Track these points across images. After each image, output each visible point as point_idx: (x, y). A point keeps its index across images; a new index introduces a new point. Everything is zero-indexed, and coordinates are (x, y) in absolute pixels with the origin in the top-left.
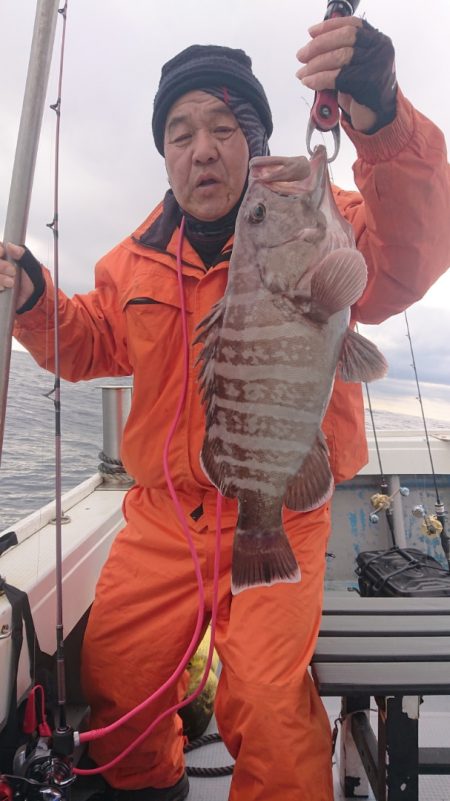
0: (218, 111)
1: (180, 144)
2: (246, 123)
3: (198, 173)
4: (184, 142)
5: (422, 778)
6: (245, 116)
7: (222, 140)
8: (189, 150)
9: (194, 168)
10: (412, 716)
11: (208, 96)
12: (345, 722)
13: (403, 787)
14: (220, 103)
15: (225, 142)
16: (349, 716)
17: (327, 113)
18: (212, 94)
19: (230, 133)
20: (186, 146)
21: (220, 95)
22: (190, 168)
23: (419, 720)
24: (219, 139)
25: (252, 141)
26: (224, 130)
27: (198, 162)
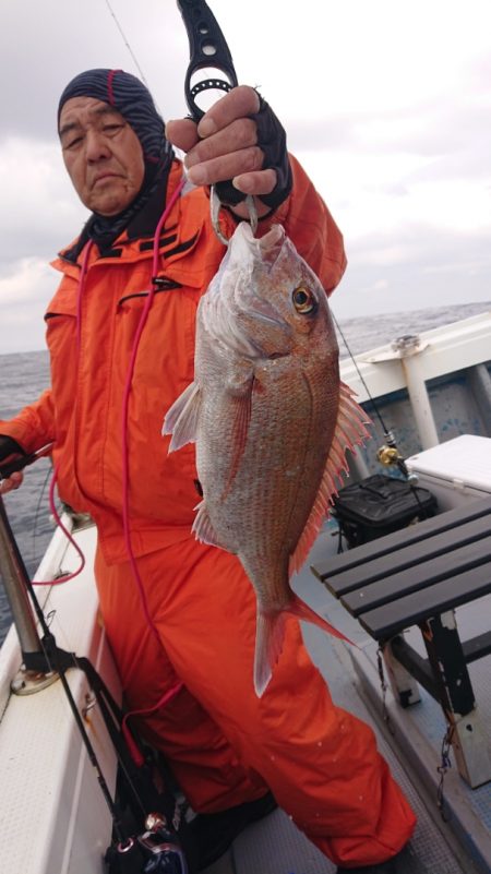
1: (72, 148)
2: (136, 121)
3: (93, 171)
4: (78, 144)
5: (470, 667)
6: (132, 115)
7: (111, 137)
8: (82, 152)
9: (89, 168)
10: (451, 627)
11: (90, 99)
12: (387, 650)
13: (459, 682)
14: (102, 104)
15: (116, 139)
16: (388, 644)
19: (118, 130)
20: (78, 148)
21: (107, 98)
22: (86, 169)
23: (458, 629)
24: (108, 137)
25: (146, 138)
26: (113, 127)
27: (91, 162)
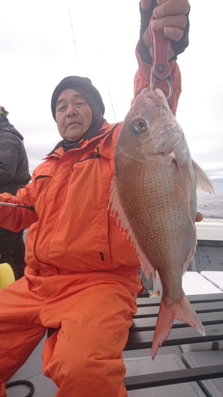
0: (76, 96)
1: (61, 111)
2: (89, 101)
3: (68, 121)
4: (63, 109)
6: (88, 99)
7: (79, 107)
8: (65, 112)
9: (67, 119)
11: (72, 90)
14: (78, 93)
15: (81, 108)
17: (162, 69)
18: (75, 90)
19: (83, 105)
22: (65, 119)
25: (93, 109)
26: (80, 104)
27: (69, 116)
